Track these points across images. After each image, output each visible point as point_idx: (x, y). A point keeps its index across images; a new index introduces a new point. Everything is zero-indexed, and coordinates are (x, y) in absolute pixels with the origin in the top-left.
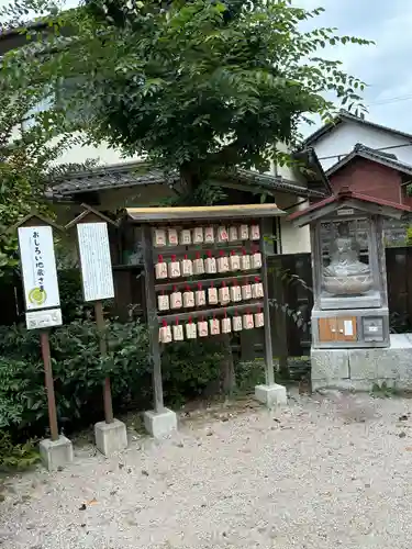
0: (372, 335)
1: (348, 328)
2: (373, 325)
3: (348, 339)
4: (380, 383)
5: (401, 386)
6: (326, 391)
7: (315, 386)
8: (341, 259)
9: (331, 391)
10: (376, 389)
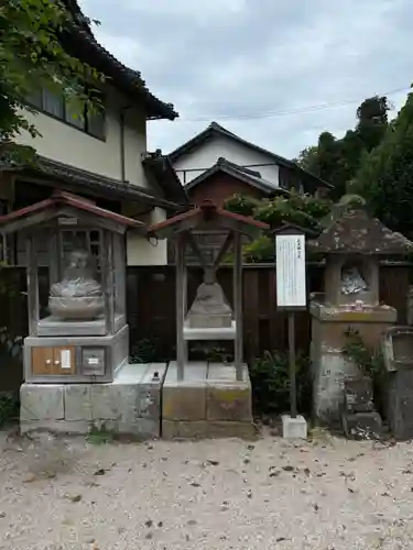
0: (91, 368)
1: (66, 359)
2: (94, 357)
3: (66, 372)
4: (98, 424)
5: (122, 430)
6: (35, 434)
7: (24, 428)
8: (73, 276)
9: (42, 435)
10: (94, 431)
